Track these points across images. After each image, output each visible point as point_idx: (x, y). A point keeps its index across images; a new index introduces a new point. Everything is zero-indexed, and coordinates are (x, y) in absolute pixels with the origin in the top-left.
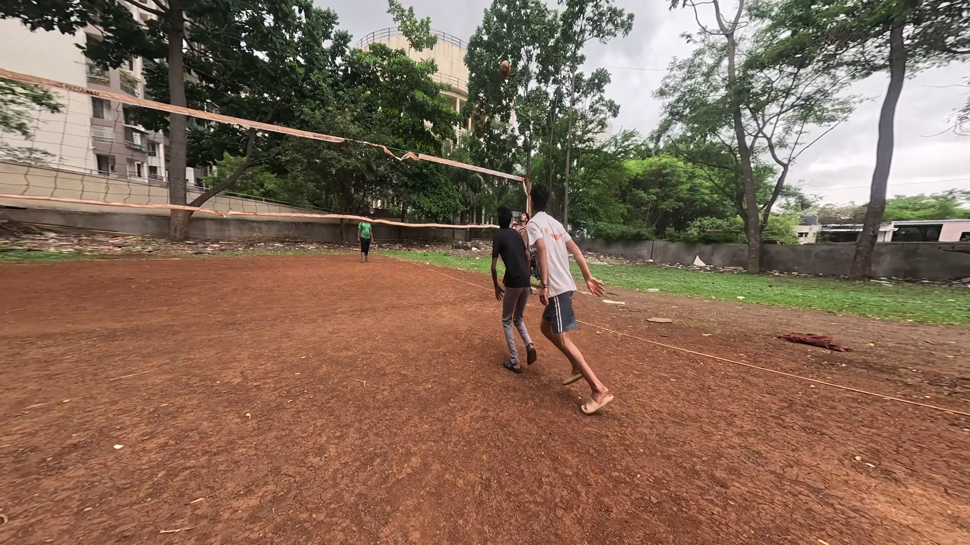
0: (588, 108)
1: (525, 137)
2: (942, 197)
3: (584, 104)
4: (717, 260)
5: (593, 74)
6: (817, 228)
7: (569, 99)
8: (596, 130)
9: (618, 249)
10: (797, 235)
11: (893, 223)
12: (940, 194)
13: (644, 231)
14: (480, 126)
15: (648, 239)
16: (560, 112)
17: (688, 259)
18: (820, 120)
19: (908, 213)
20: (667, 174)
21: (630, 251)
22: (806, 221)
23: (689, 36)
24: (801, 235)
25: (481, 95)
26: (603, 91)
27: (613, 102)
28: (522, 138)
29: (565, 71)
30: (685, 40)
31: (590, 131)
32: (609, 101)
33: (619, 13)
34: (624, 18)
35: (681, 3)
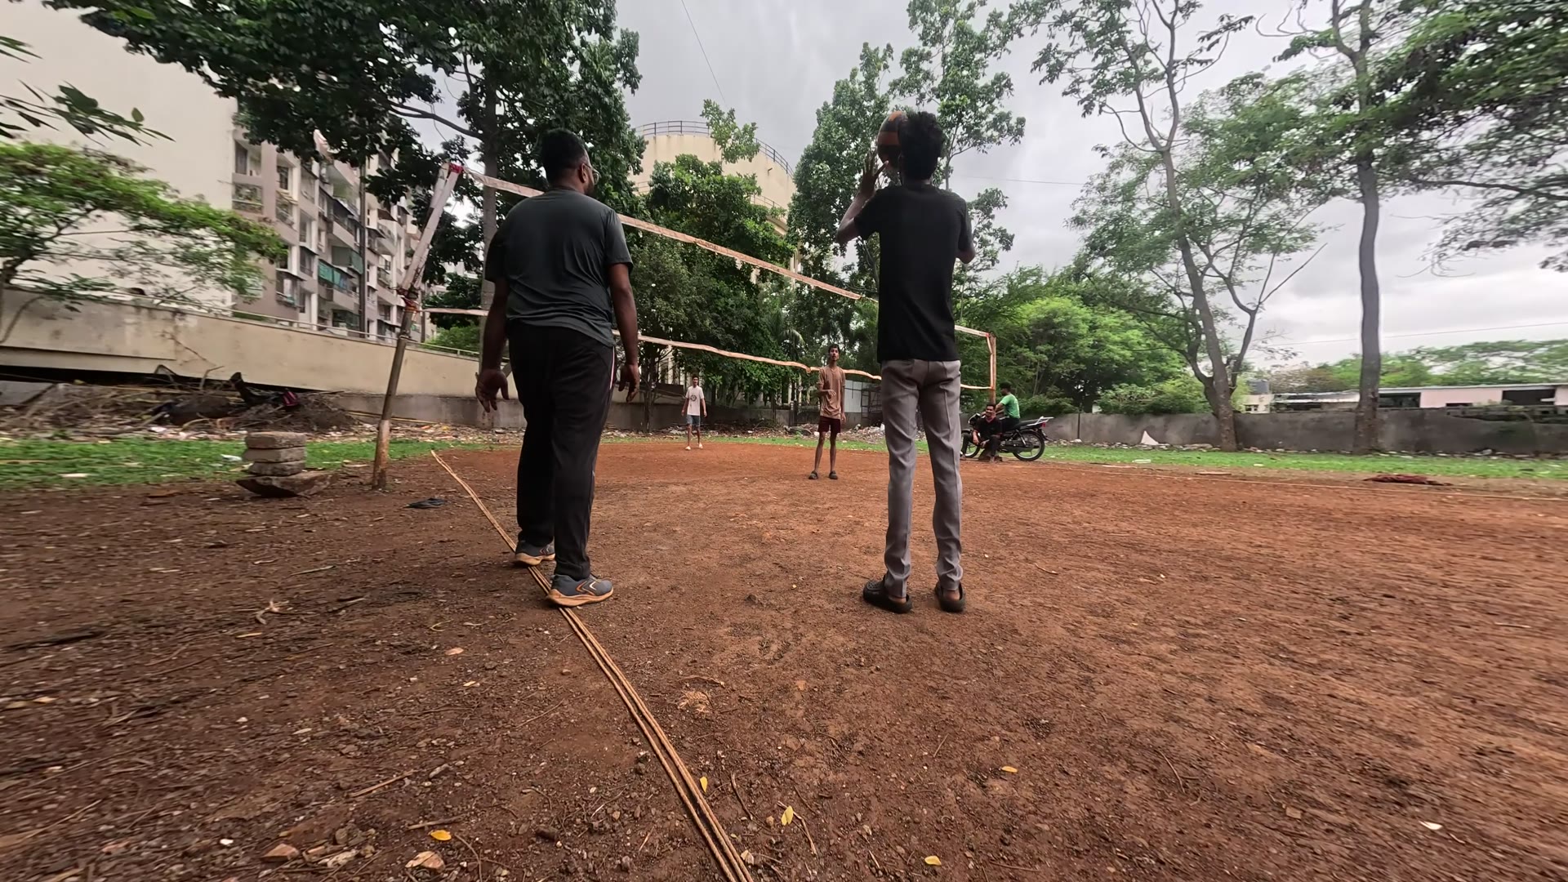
4: (1174, 436)
5: (980, 195)
8: (979, 267)
17: (1135, 436)
18: (1276, 250)
20: (1060, 324)
23: (1103, 149)
26: (993, 217)
27: (1005, 230)
30: (1099, 154)
31: (971, 268)
32: (1000, 230)
33: (1004, 117)
34: (1013, 122)
35: (1096, 109)
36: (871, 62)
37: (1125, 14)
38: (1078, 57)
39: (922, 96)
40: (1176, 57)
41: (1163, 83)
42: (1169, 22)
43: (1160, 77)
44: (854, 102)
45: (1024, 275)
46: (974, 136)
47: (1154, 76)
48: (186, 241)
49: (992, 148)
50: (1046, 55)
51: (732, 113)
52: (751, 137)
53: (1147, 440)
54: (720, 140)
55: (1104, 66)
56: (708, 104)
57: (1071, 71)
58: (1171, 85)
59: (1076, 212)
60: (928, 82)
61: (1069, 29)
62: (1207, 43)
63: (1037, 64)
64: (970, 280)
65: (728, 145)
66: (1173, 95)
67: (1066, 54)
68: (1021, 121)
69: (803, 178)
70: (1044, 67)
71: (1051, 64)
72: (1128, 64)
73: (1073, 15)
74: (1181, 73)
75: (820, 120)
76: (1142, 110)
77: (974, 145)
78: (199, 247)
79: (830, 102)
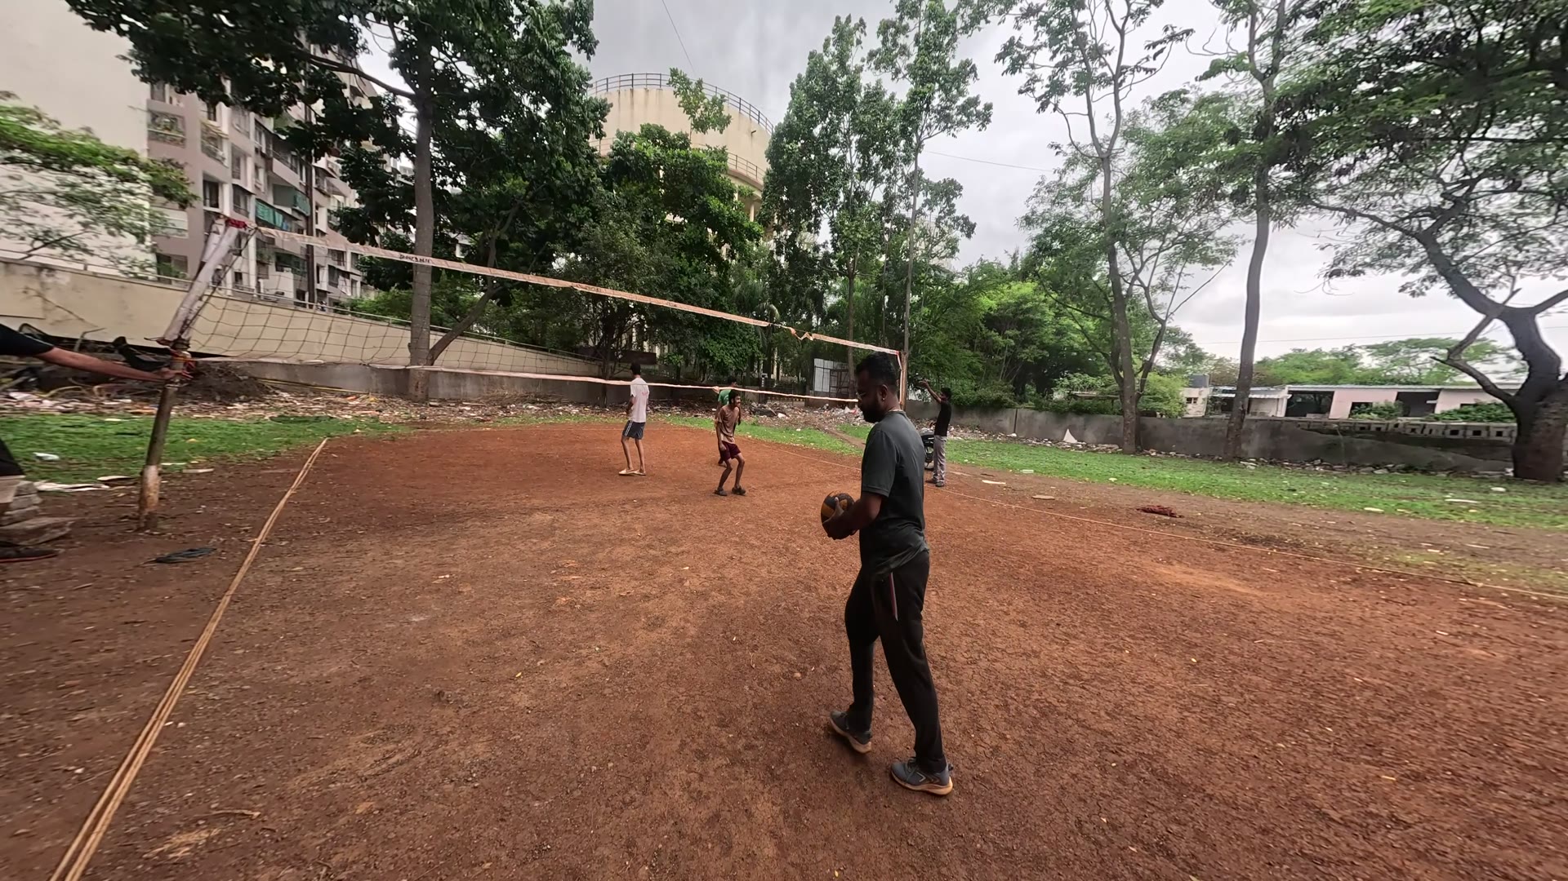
2: (1342, 354)
4: (1090, 436)
6: (1206, 392)
8: (944, 254)
9: (973, 419)
10: (1185, 400)
11: (1288, 387)
12: (1340, 349)
13: (1006, 397)
15: (1010, 406)
17: (1059, 433)
19: (1303, 375)
20: (1028, 311)
21: (988, 422)
22: (1195, 383)
23: (1058, 147)
24: (1189, 400)
26: (955, 204)
27: (968, 218)
30: (1054, 150)
31: (936, 255)
32: (962, 218)
33: (974, 102)
34: (980, 108)
35: (1051, 107)
36: (844, 35)
37: (1082, 16)
38: (1039, 52)
39: (898, 72)
40: (1123, 63)
41: (1111, 88)
42: (1120, 27)
43: (1108, 83)
44: (828, 78)
45: (983, 268)
46: (945, 118)
47: (1103, 81)
48: (71, 178)
49: (962, 132)
50: (1009, 48)
51: (700, 83)
52: (721, 109)
53: (1069, 440)
54: (689, 109)
55: (1063, 65)
56: (674, 73)
57: (1033, 66)
58: (1116, 93)
59: (1026, 211)
60: (904, 58)
61: (1035, 23)
62: (1152, 52)
63: (1001, 57)
64: (935, 267)
65: (697, 115)
66: (1117, 102)
67: (1028, 48)
68: (988, 107)
69: (775, 153)
70: (1008, 59)
71: (1013, 56)
72: (1084, 66)
73: (1039, 9)
74: (1129, 78)
75: (793, 95)
76: (1090, 114)
77: (946, 127)
78: (88, 187)
79: (804, 75)
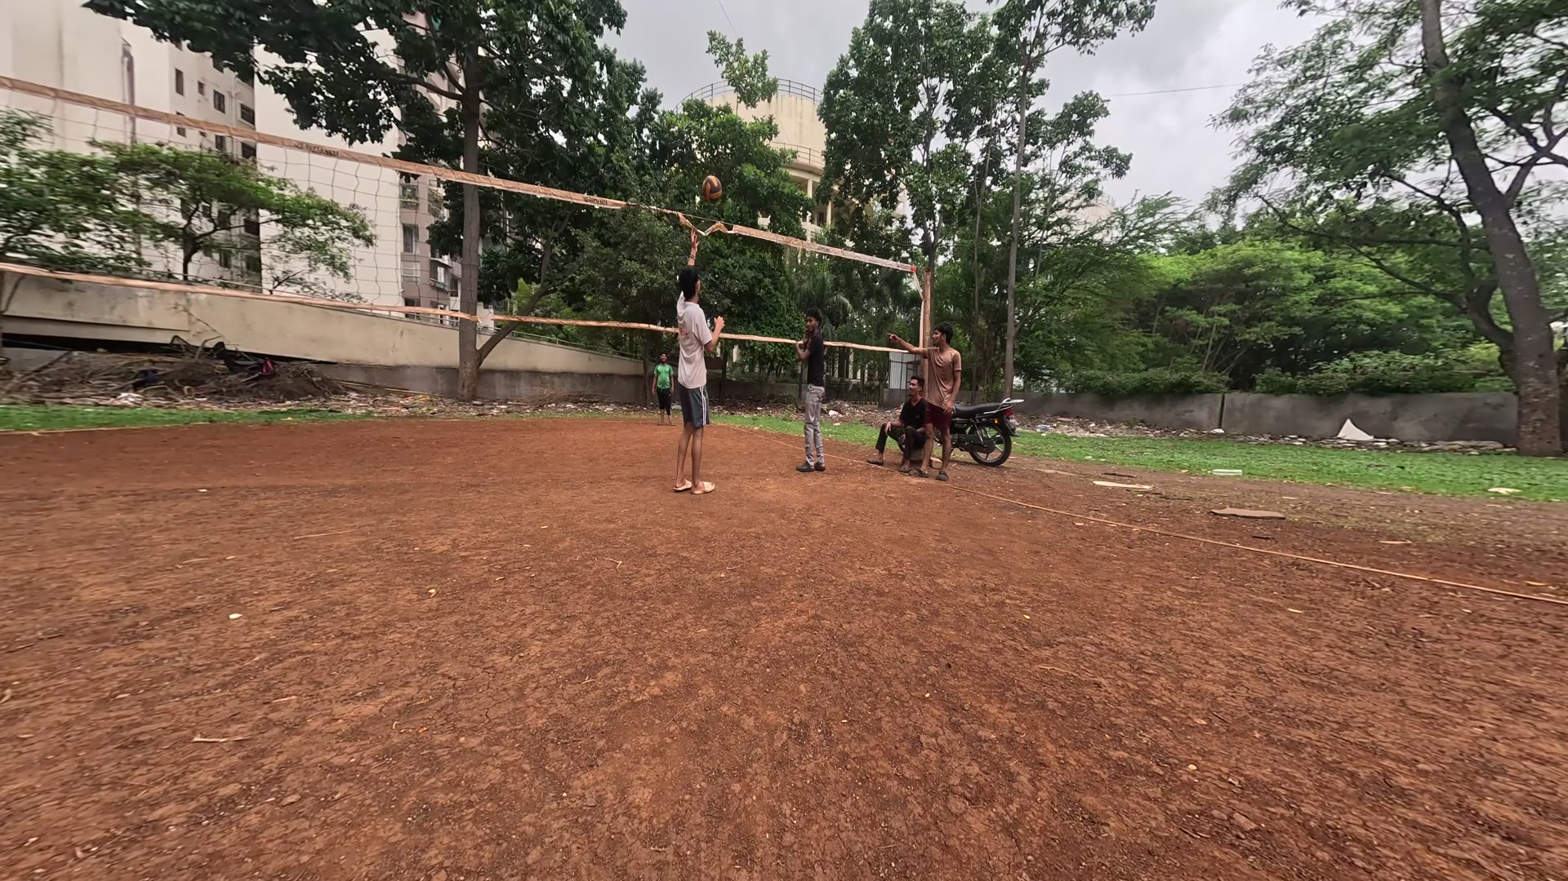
0: (1057, 167)
1: (926, 230)
3: (1049, 160)
5: (1066, 106)
7: (1014, 158)
14: (845, 216)
16: (994, 182)
25: (848, 167)
27: (1115, 150)
28: (920, 232)
29: (1004, 112)
45: (1148, 208)
53: (1350, 432)
56: (712, 36)
